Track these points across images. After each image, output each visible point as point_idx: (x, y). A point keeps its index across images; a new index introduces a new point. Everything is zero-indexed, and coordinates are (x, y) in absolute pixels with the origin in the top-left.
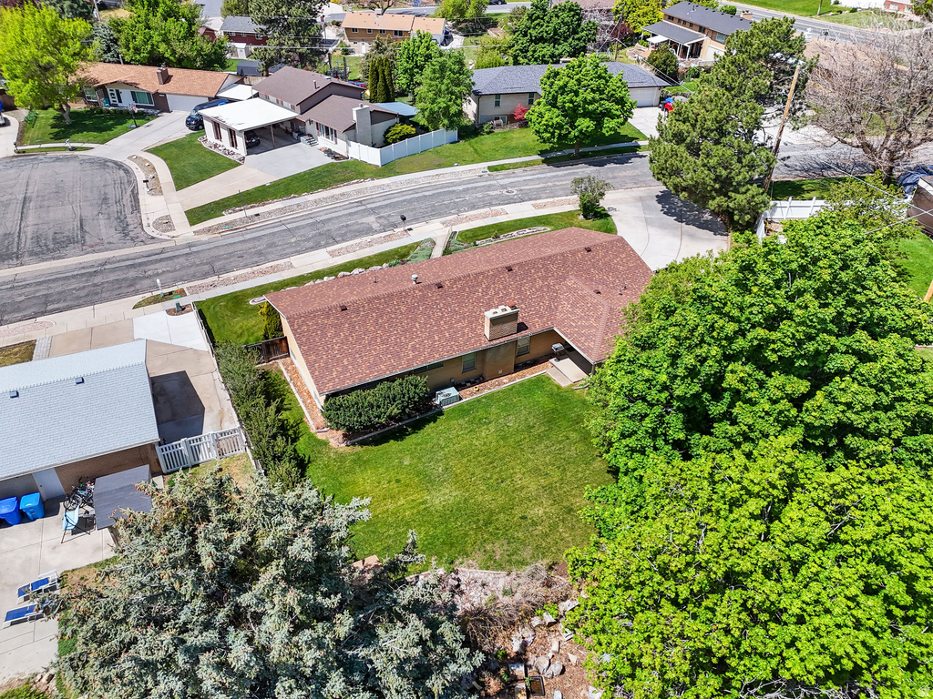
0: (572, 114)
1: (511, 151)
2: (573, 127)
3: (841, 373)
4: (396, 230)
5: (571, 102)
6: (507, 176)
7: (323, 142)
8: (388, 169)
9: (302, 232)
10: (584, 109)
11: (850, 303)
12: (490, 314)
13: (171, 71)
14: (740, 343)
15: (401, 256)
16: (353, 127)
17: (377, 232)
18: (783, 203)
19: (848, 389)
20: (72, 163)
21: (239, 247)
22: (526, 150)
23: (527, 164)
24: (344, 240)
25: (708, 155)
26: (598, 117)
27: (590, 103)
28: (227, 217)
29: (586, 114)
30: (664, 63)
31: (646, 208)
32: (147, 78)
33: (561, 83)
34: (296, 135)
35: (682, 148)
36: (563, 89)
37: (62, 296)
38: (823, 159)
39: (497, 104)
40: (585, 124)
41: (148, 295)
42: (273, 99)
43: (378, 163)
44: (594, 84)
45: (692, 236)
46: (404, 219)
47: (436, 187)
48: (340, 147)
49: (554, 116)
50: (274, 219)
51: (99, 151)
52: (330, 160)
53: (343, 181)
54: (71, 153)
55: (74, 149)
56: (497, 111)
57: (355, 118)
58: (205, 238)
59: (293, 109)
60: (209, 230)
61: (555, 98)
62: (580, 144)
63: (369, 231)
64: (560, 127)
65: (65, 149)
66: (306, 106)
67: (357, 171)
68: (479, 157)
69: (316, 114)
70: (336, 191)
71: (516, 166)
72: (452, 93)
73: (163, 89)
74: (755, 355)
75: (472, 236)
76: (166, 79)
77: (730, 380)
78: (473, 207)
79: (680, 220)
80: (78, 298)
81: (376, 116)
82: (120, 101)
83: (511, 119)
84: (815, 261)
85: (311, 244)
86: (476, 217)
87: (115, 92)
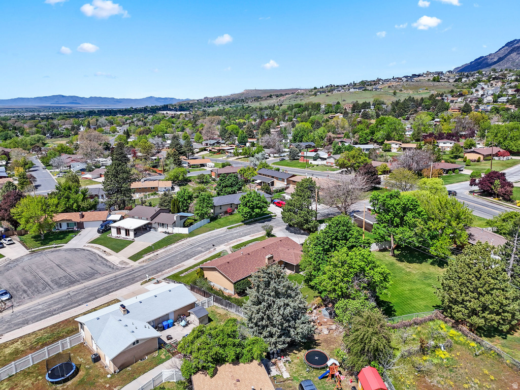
0: (253, 208)
1: (232, 223)
2: (253, 212)
3: (350, 238)
4: (211, 250)
5: (252, 204)
6: (235, 230)
7: (160, 229)
8: (191, 234)
9: (179, 256)
10: (256, 206)
11: (347, 227)
12: (267, 257)
13: (84, 213)
14: (333, 237)
15: (218, 255)
16: (175, 222)
17: (204, 252)
18: (322, 225)
19: (351, 240)
20: (60, 252)
21: (161, 264)
22: (237, 222)
23: (239, 226)
24: (195, 256)
25: (300, 214)
26: (260, 208)
27: (258, 204)
28: (146, 257)
29: (257, 208)
30: (266, 189)
31: (284, 232)
32: (75, 217)
33: (248, 199)
34: (148, 229)
35: (292, 213)
36: (248, 201)
37: (111, 287)
38: (327, 213)
39: (221, 208)
40: (257, 210)
41: (142, 281)
42: (136, 217)
43: (188, 233)
44: (257, 199)
45: (301, 237)
46: (214, 245)
47: (213, 237)
48: (170, 230)
49: (247, 209)
50: (164, 255)
51: (66, 246)
52: (167, 235)
53: (178, 240)
54: (55, 249)
55: (56, 247)
56: (221, 211)
57: (175, 219)
58: (144, 264)
59: (147, 219)
60: (143, 261)
61: (246, 204)
62: (256, 217)
63: (201, 252)
64: (250, 212)
65: (52, 247)
66: (153, 218)
67: (180, 237)
68: (222, 226)
69: (157, 220)
70: (180, 243)
71: (236, 227)
72: (208, 207)
73: (82, 220)
74: (336, 238)
75: (238, 247)
76: (83, 216)
77: (334, 243)
78: (231, 240)
79: (295, 233)
80: (118, 287)
81: (182, 218)
82: (61, 227)
83: (226, 213)
84: (340, 222)
85: (185, 259)
86: (234, 242)
87: (59, 224)
